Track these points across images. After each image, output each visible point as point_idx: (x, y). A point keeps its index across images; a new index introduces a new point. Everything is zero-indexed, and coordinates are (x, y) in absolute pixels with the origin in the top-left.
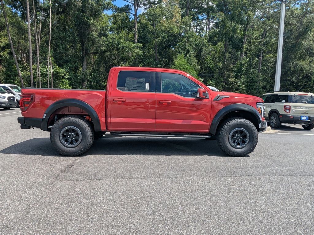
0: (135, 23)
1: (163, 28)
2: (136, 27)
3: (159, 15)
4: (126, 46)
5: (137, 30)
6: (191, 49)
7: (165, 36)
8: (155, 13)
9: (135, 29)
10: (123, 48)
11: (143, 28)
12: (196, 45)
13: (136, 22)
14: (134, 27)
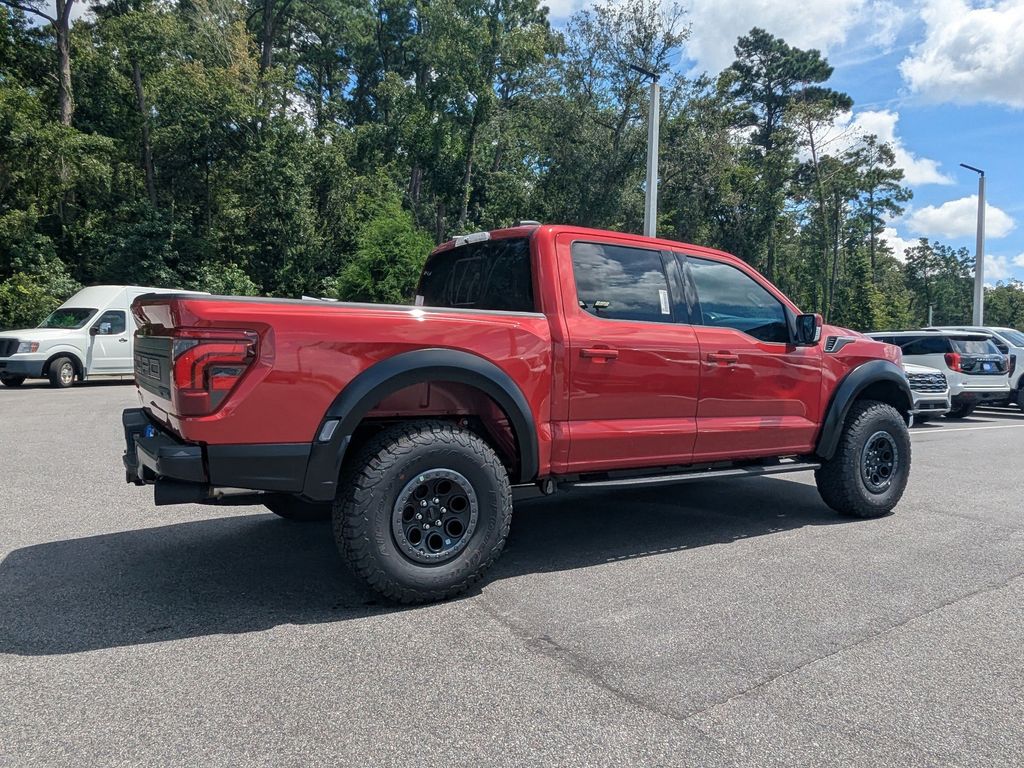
0: (60, 55)
1: (191, 92)
2: (67, 71)
3: (174, 44)
4: (46, 139)
5: (69, 84)
6: (300, 180)
7: (203, 121)
8: (153, 31)
9: (61, 76)
10: (29, 143)
11: (94, 80)
12: (317, 167)
13: (64, 52)
14: (59, 69)
